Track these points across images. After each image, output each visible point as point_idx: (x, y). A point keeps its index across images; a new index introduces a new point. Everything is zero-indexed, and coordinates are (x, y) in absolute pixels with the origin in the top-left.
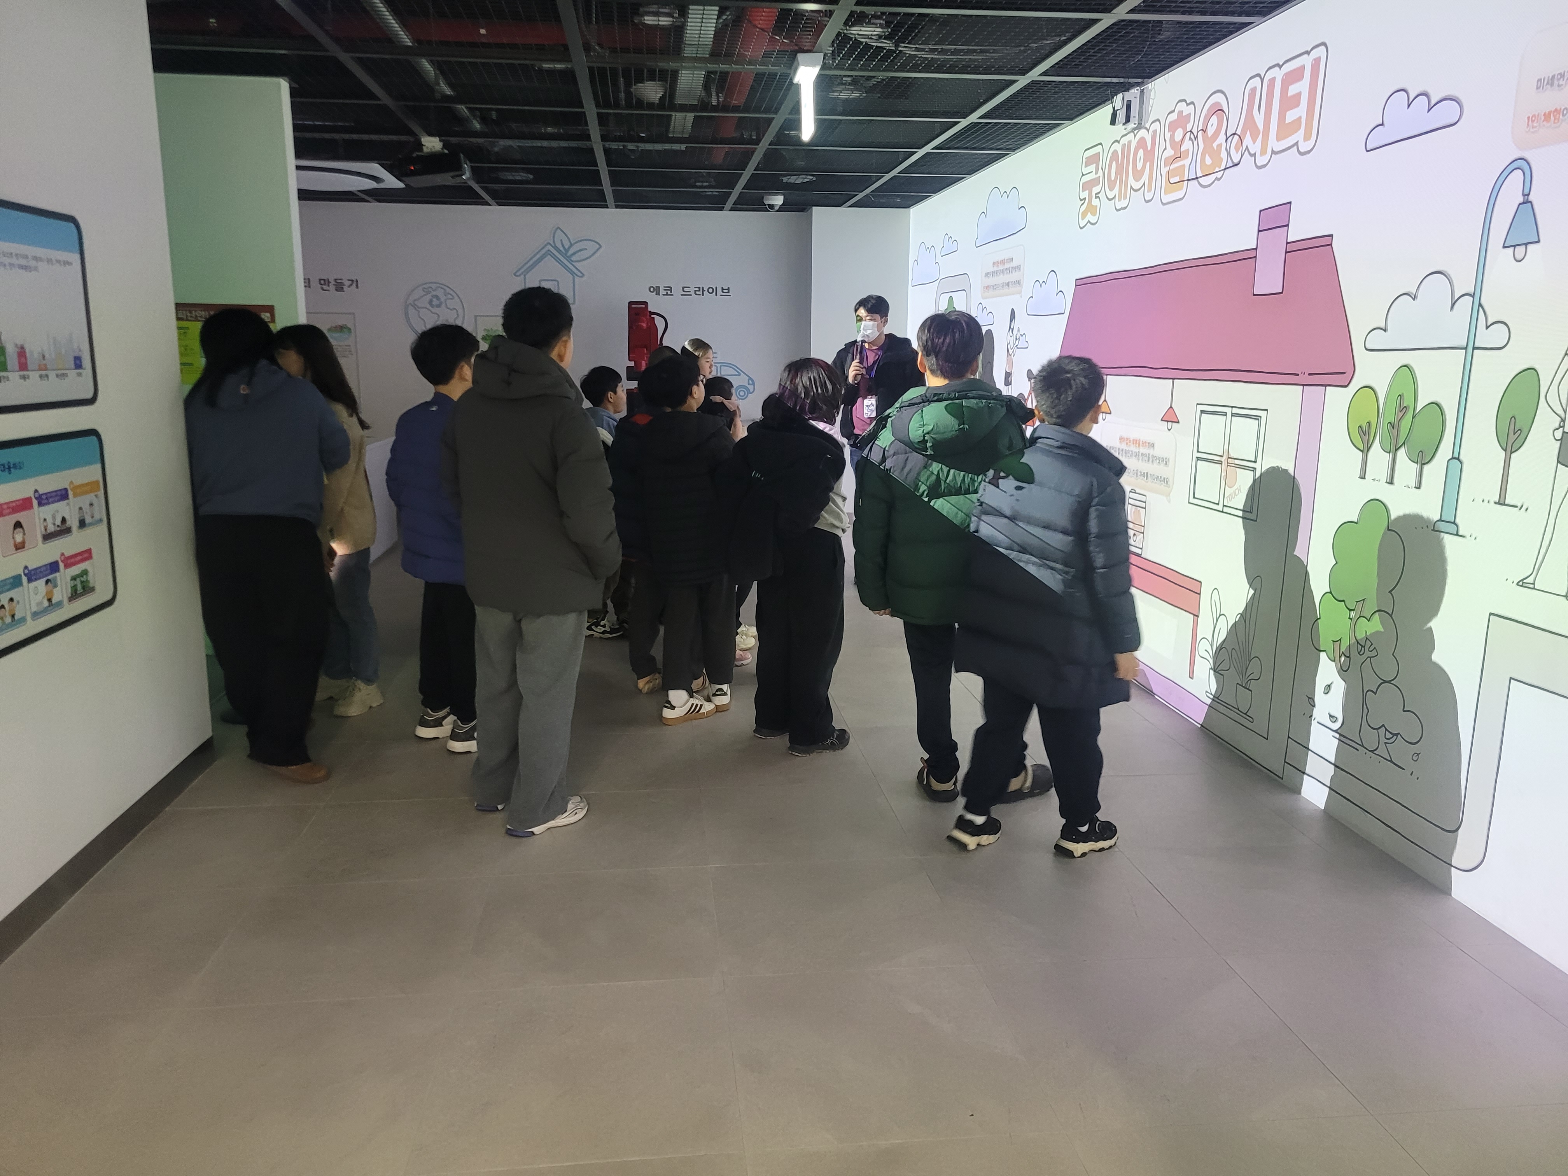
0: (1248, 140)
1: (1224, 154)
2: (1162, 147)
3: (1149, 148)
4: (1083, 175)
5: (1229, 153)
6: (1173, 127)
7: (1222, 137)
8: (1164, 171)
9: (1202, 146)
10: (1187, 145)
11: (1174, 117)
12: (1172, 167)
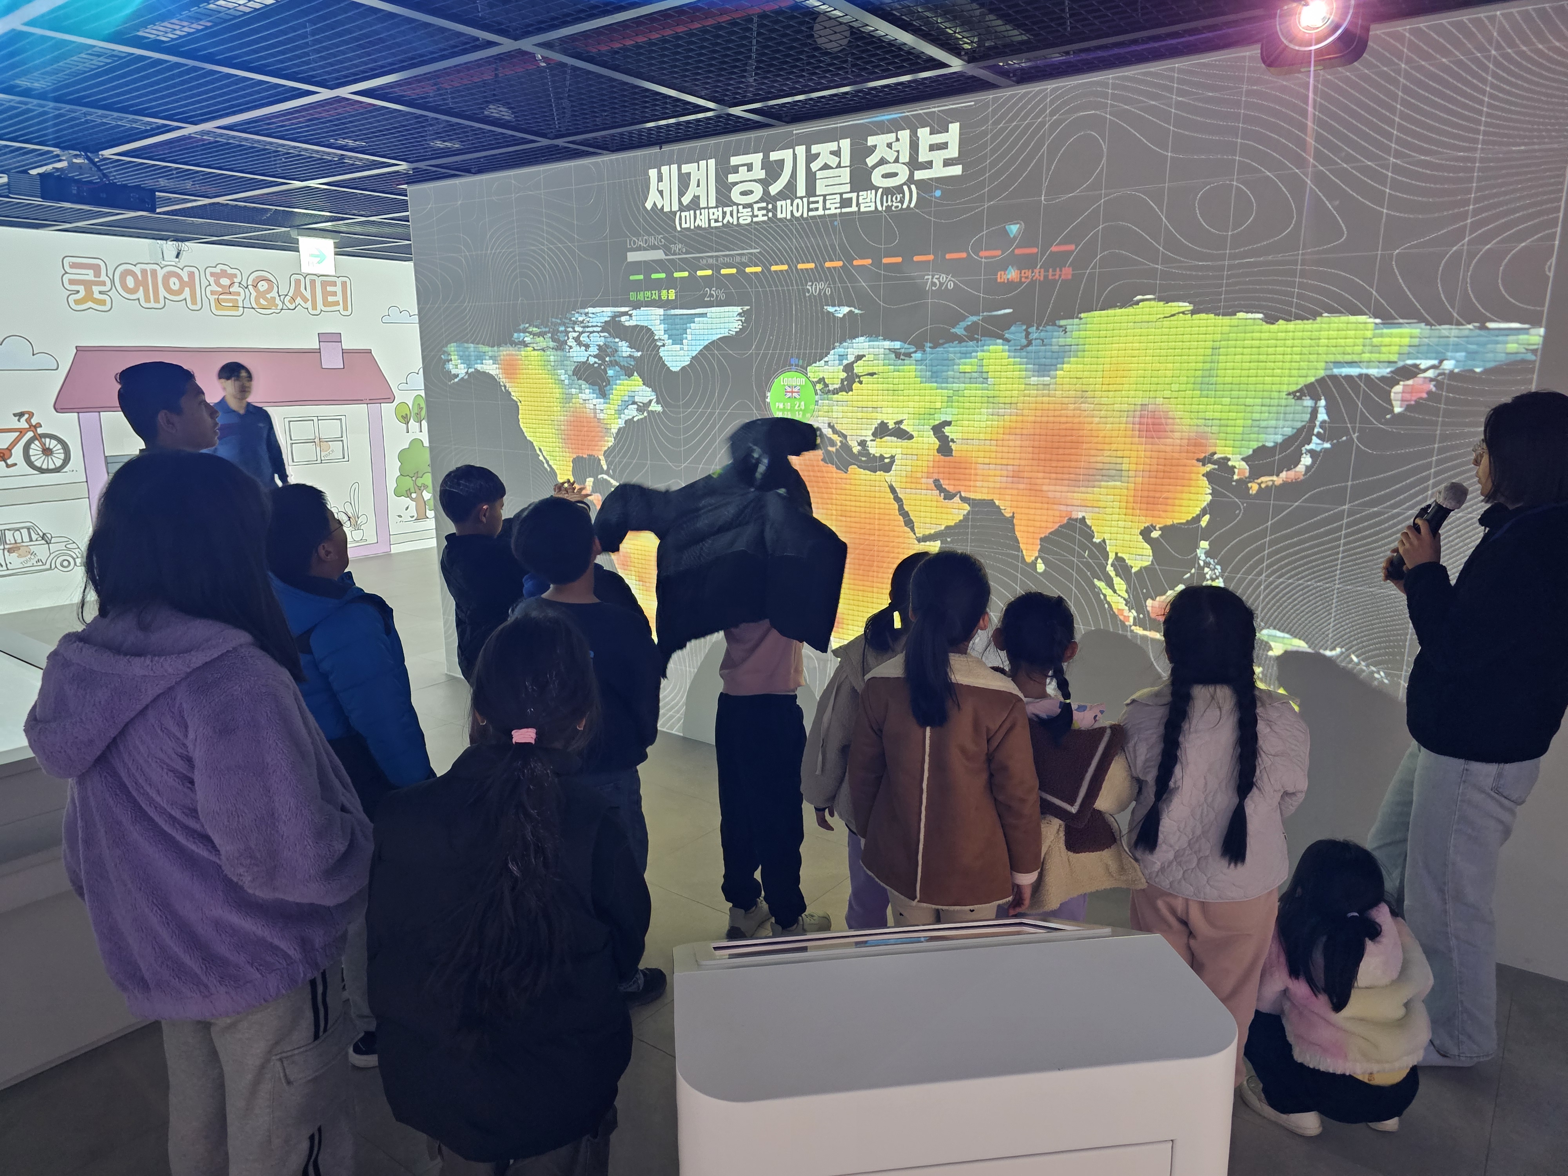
0: (299, 300)
1: (278, 301)
2: (205, 283)
3: (186, 279)
4: (66, 273)
5: (283, 303)
6: (217, 276)
7: (274, 294)
8: (212, 298)
9: (254, 294)
10: (235, 288)
11: (217, 270)
12: (221, 297)
